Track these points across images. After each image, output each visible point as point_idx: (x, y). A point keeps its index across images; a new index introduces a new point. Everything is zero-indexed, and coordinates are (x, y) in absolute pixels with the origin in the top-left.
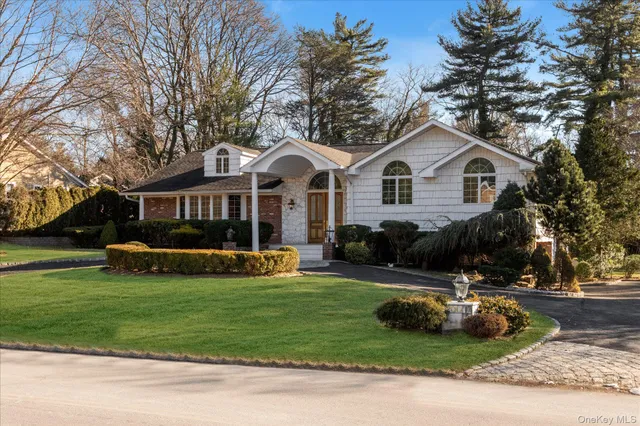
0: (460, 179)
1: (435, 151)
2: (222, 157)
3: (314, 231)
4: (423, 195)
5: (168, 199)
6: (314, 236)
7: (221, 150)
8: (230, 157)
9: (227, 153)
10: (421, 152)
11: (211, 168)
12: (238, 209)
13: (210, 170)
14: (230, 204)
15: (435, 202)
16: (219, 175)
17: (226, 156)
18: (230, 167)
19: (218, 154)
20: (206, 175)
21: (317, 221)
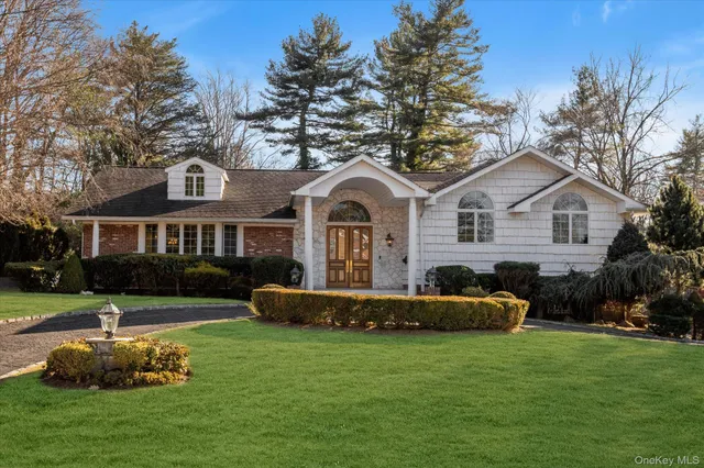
0: (550, 217)
1: (521, 183)
2: (195, 176)
3: (333, 272)
4: (507, 232)
5: (124, 227)
6: (333, 279)
7: (192, 166)
8: (206, 175)
9: (202, 171)
10: (505, 183)
11: (177, 189)
12: (234, 244)
13: (176, 191)
14: (226, 236)
15: (521, 240)
16: (189, 198)
17: (200, 175)
18: (207, 189)
19: (188, 171)
20: (170, 198)
21: (337, 261)
